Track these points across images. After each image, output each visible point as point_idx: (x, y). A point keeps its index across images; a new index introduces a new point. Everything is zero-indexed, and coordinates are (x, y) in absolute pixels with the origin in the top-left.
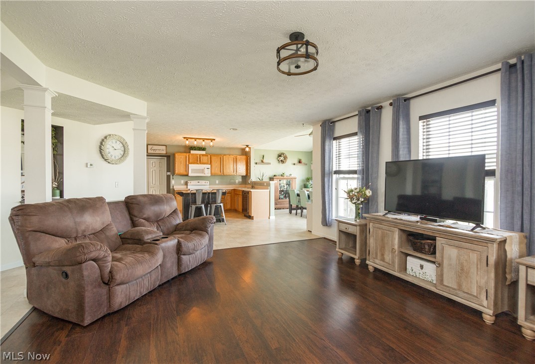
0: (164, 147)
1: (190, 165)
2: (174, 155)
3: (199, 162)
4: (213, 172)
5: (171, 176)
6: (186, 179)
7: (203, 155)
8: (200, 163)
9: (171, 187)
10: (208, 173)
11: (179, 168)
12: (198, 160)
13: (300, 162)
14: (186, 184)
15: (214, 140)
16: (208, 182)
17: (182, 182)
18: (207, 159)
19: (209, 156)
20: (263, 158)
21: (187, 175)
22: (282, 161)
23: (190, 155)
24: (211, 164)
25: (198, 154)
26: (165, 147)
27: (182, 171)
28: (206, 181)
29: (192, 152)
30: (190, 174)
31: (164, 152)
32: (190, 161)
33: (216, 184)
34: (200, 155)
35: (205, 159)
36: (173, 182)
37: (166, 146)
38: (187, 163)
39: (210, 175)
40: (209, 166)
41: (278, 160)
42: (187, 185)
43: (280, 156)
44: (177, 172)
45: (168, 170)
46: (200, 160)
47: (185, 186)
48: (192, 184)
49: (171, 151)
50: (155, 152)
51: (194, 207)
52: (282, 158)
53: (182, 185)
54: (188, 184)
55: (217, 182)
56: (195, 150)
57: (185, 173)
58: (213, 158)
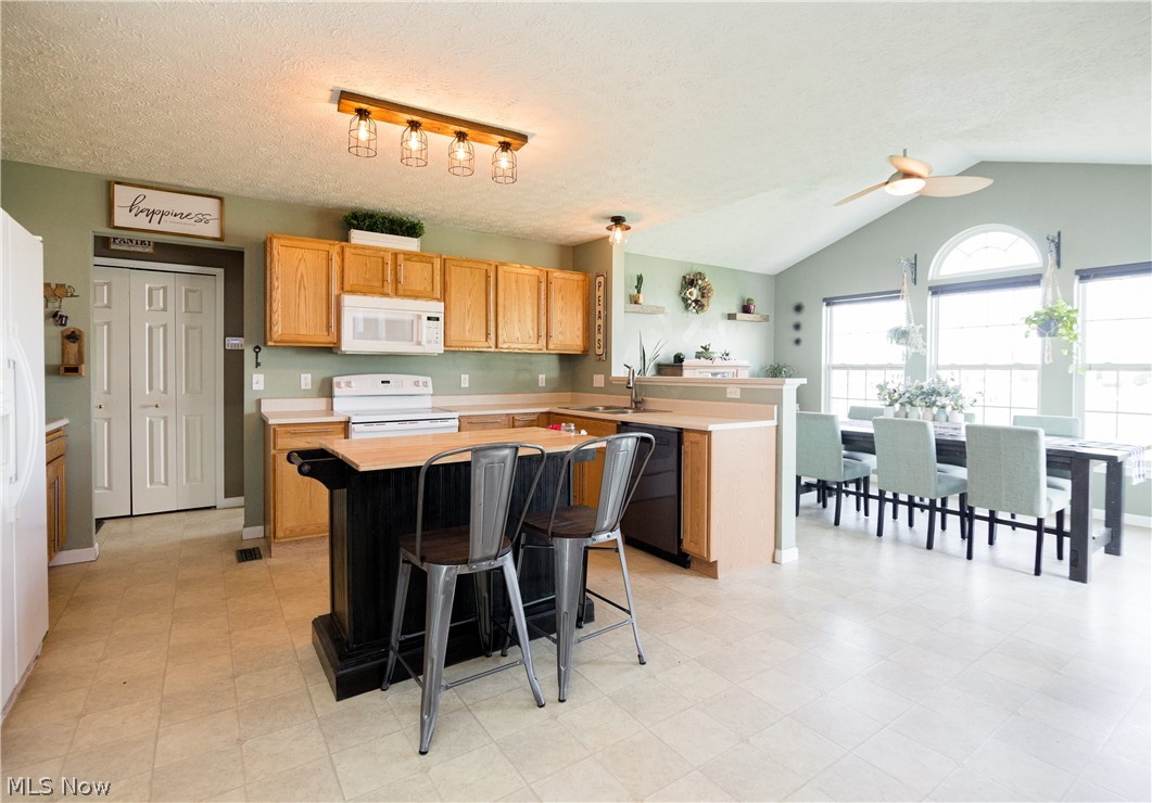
0: (210, 206)
1: (348, 300)
2: (264, 247)
3: (389, 288)
4: (454, 335)
5: (249, 356)
6: (324, 365)
7: (409, 256)
8: (397, 294)
9: (249, 408)
10: (430, 340)
11: (292, 312)
12: (387, 280)
13: (746, 309)
14: (327, 390)
15: (523, 138)
16: (429, 379)
17: (307, 380)
18: (427, 274)
19: (438, 263)
20: (638, 287)
21: (331, 350)
22: (696, 301)
23: (347, 251)
24: (444, 298)
25: (386, 250)
26: (216, 201)
27: (311, 329)
28: (422, 379)
29: (359, 237)
30: (349, 344)
31: (211, 230)
32: (350, 280)
33: (460, 392)
34: (395, 255)
35: (417, 275)
36: (256, 381)
37: (221, 199)
38: (335, 290)
39: (440, 349)
40: (437, 308)
41: (685, 300)
42: (331, 396)
43: (689, 282)
44: (278, 330)
45: (234, 326)
46: (396, 281)
47: (322, 403)
48: (355, 390)
49: (246, 228)
50: (154, 226)
51: (443, 577)
52: (694, 293)
53: (306, 395)
54: (336, 391)
55: (465, 381)
56: (371, 228)
57: (323, 339)
58: (455, 274)
